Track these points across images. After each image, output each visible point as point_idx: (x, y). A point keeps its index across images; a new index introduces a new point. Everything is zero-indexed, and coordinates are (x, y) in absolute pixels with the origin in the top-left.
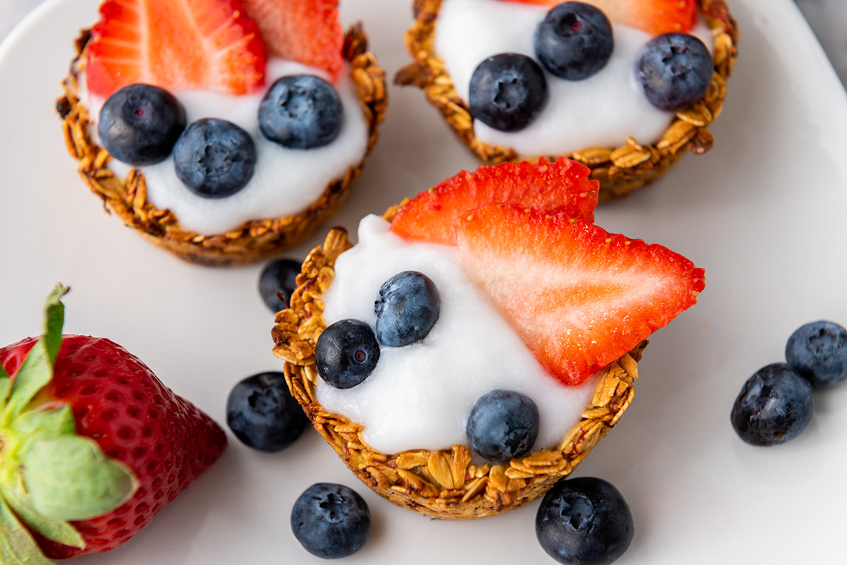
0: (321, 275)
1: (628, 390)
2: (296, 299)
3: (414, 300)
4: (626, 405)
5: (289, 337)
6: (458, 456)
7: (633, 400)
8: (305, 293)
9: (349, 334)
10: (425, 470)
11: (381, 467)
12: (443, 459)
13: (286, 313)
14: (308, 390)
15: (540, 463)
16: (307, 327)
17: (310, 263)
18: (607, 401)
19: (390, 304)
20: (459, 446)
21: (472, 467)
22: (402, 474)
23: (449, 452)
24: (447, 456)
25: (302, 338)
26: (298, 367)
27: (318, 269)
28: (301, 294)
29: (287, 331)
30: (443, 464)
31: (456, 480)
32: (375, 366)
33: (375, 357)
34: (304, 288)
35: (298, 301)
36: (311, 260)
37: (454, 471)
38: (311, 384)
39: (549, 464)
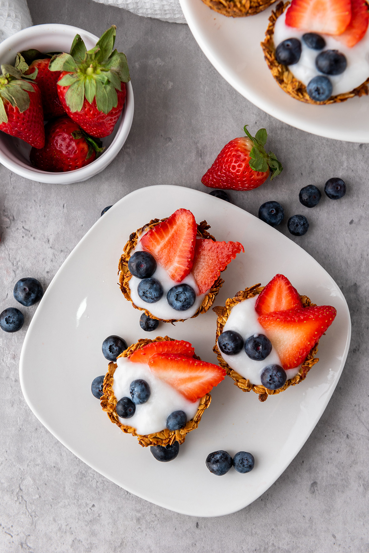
0: (110, 382)
1: (209, 398)
2: (104, 391)
3: (143, 394)
4: (210, 403)
5: (107, 404)
6: (166, 432)
7: (211, 401)
8: (107, 388)
9: (126, 406)
10: (157, 437)
11: (144, 439)
12: (161, 434)
13: (103, 397)
14: (116, 419)
15: (189, 429)
16: (111, 400)
17: (106, 380)
18: (204, 403)
19: (136, 396)
20: (165, 430)
21: (170, 433)
22: (151, 440)
23: (163, 431)
24: (162, 432)
25: (110, 403)
26: (112, 413)
27: (109, 380)
28: (105, 388)
29: (105, 402)
30: (162, 435)
31: (166, 437)
32: (135, 412)
33: (134, 410)
34: (106, 386)
35: (105, 391)
36: (106, 379)
37: (165, 435)
38: (117, 417)
39: (192, 428)
